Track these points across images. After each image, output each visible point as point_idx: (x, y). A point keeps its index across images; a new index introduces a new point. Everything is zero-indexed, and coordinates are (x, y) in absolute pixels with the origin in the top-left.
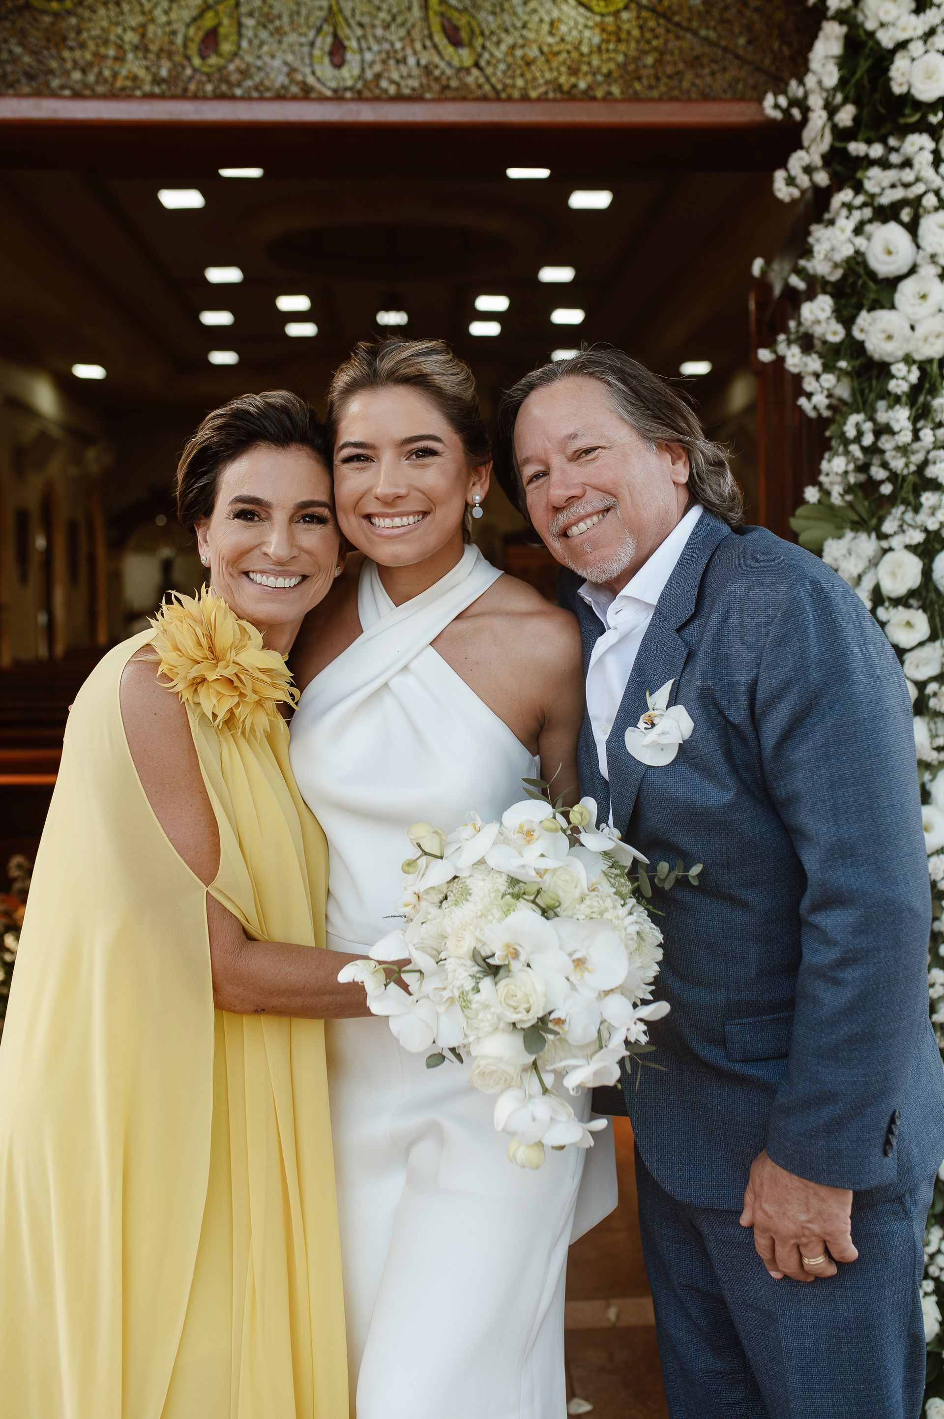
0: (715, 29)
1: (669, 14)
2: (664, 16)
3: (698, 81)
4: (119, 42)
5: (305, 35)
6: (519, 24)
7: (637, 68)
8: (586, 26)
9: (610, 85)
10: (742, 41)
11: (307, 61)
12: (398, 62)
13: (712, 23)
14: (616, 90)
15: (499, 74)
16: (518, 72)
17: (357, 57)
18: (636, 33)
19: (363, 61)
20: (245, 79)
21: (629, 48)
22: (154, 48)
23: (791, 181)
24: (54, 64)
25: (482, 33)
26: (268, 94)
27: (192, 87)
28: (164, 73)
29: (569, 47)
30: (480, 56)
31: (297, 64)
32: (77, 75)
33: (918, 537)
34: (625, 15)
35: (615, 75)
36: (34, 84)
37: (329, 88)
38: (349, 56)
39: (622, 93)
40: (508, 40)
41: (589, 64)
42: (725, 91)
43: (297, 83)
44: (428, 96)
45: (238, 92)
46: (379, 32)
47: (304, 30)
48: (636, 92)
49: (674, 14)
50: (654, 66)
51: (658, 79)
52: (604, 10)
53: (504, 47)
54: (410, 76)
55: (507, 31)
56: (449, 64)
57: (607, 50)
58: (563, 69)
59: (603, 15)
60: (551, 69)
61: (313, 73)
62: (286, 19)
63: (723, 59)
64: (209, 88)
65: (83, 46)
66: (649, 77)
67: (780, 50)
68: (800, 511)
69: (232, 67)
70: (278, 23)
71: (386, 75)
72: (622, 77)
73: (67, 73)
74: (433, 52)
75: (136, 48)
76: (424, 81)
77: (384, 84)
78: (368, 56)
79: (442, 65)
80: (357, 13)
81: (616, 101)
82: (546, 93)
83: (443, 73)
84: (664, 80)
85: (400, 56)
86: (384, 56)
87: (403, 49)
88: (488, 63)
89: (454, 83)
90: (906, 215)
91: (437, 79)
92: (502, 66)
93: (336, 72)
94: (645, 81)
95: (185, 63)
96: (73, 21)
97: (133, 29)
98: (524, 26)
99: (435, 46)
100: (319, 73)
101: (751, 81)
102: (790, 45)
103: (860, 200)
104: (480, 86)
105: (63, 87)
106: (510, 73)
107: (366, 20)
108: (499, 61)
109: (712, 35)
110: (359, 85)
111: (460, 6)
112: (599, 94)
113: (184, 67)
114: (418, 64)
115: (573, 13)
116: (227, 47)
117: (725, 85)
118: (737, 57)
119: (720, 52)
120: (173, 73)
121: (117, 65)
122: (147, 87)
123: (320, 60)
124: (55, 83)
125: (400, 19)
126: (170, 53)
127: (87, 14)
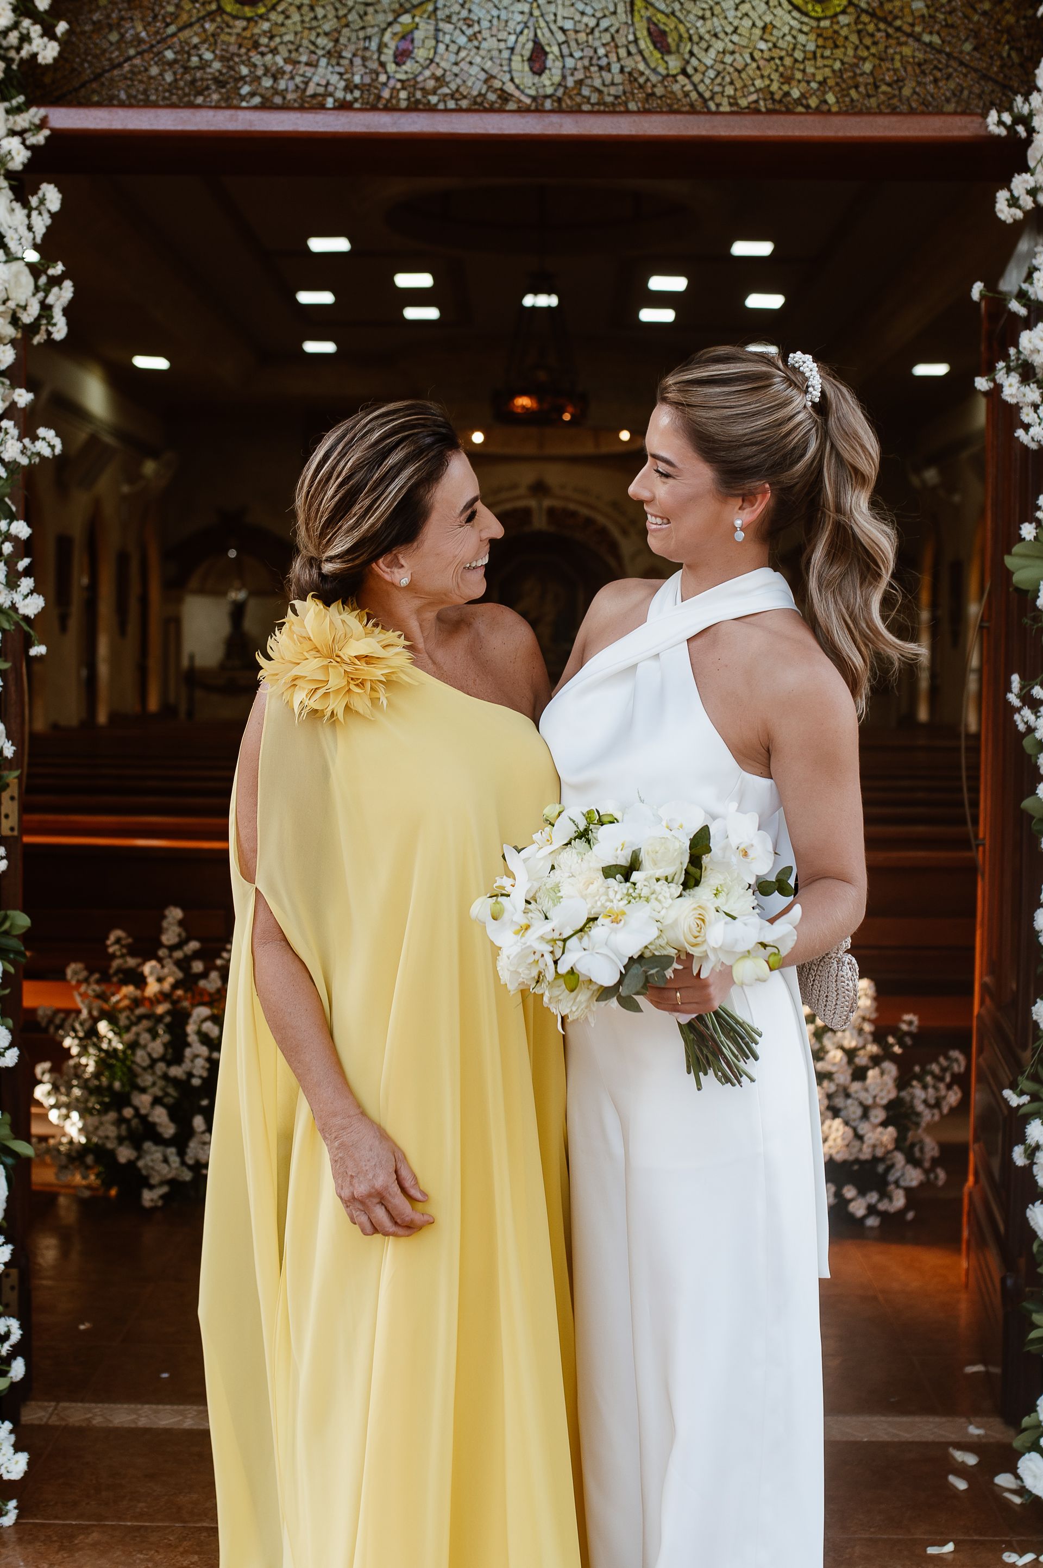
0: (938, 33)
1: (890, 19)
2: (884, 20)
3: (918, 89)
4: (312, 48)
5: (505, 41)
6: (729, 29)
7: (855, 75)
8: (801, 31)
9: (824, 93)
10: (968, 47)
11: (506, 68)
12: (601, 68)
13: (937, 27)
14: (831, 98)
15: (707, 81)
16: (728, 79)
17: (559, 64)
18: (854, 38)
19: (564, 67)
20: (440, 87)
21: (845, 54)
22: (347, 53)
23: (1014, 202)
24: (244, 71)
25: (690, 39)
26: (464, 104)
27: (386, 94)
28: (357, 79)
29: (783, 53)
30: (688, 62)
31: (494, 72)
32: (267, 82)
34: (843, 19)
35: (831, 82)
36: (224, 90)
37: (529, 96)
38: (549, 63)
39: (838, 102)
40: (719, 45)
41: (804, 71)
42: (948, 100)
43: (495, 90)
44: (632, 106)
45: (434, 99)
46: (582, 37)
47: (503, 35)
48: (852, 100)
49: (896, 18)
50: (872, 73)
51: (876, 87)
52: (820, 15)
53: (712, 53)
54: (613, 84)
55: (716, 35)
56: (654, 70)
57: (822, 57)
58: (775, 76)
59: (818, 19)
60: (762, 77)
61: (512, 80)
62: (485, 24)
63: (947, 66)
64: (403, 95)
65: (274, 51)
66: (866, 85)
67: (1009, 55)
68: (1016, 549)
69: (427, 73)
70: (476, 28)
71: (588, 81)
72: (837, 84)
73: (259, 79)
74: (639, 58)
75: (329, 53)
76: (628, 88)
77: (586, 91)
78: (570, 62)
79: (647, 72)
80: (559, 18)
81: (829, 112)
82: (756, 102)
83: (648, 80)
84: (884, 88)
85: (604, 62)
86: (586, 62)
87: (606, 56)
88: (696, 70)
89: (659, 91)
91: (641, 87)
92: (711, 73)
93: (536, 79)
94: (862, 89)
95: (380, 69)
96: (266, 26)
97: (326, 34)
98: (735, 30)
99: (641, 52)
100: (517, 81)
101: (976, 90)
102: (1020, 51)
104: (686, 95)
105: (252, 94)
106: (719, 80)
107: (568, 25)
108: (707, 68)
109: (936, 40)
110: (560, 93)
111: (668, 11)
112: (813, 102)
113: (377, 74)
114: (622, 70)
115: (787, 18)
116: (421, 54)
117: (948, 94)
118: (962, 63)
119: (943, 58)
120: (367, 80)
121: (309, 71)
122: (340, 94)
123: (520, 66)
124: (245, 90)
125: (604, 24)
126: (364, 59)
127: (280, 19)
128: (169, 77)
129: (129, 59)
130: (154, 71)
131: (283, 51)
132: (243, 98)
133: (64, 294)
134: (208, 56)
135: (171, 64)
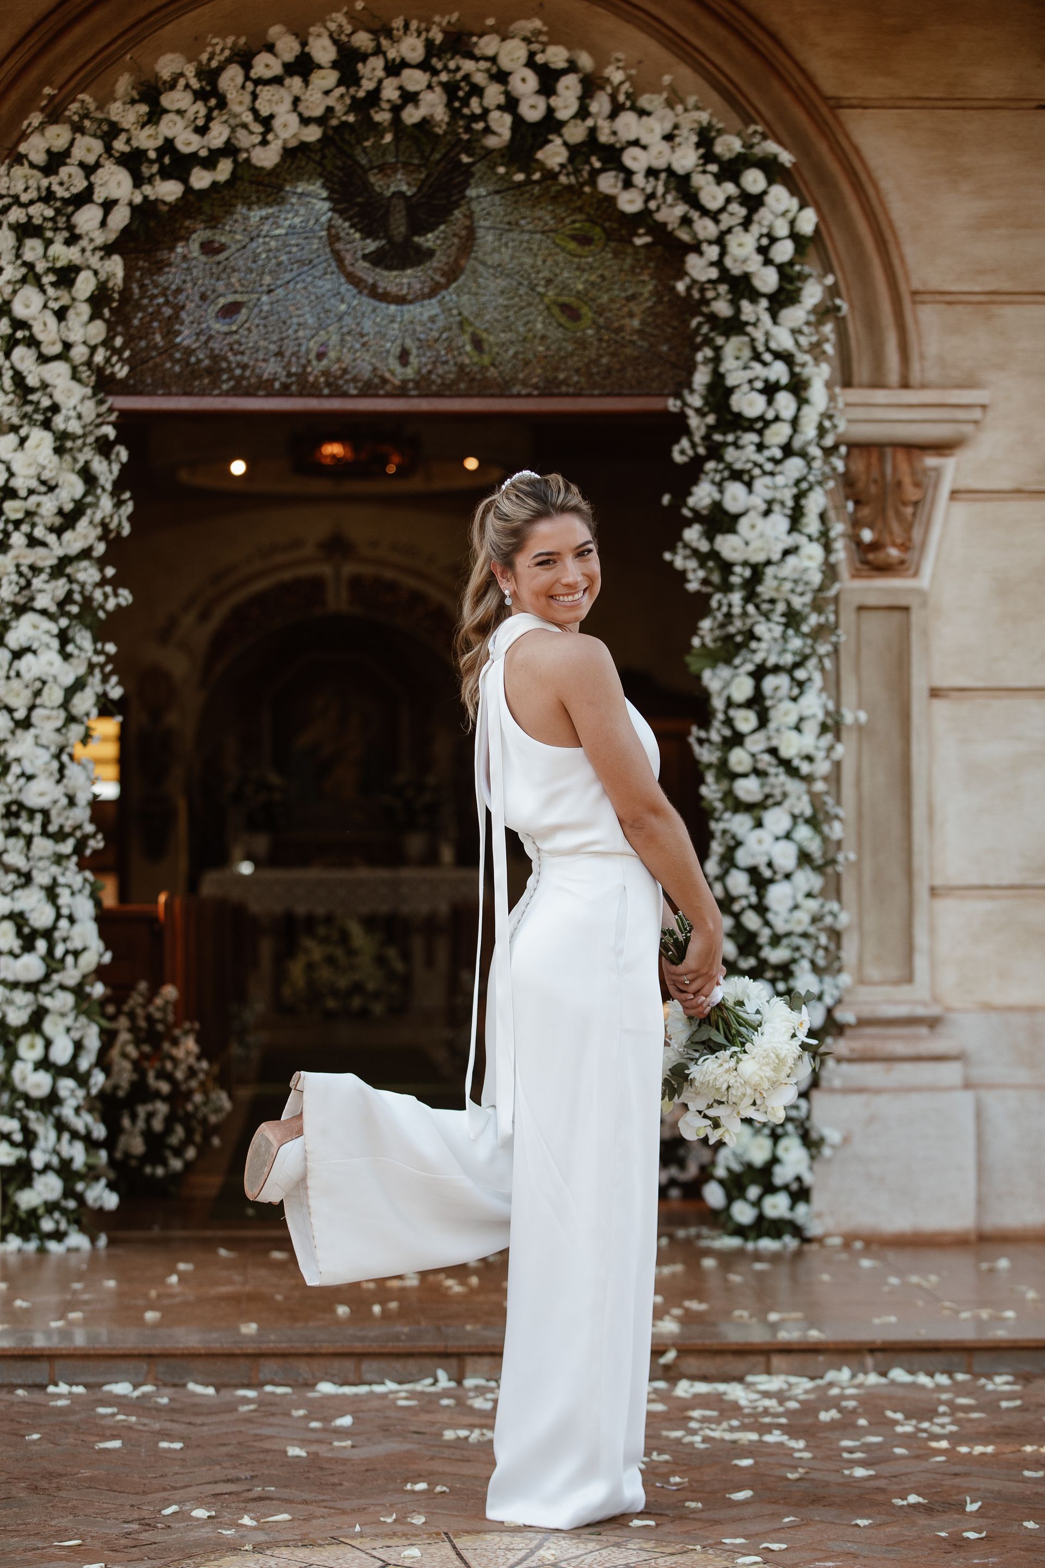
0: (648, 340)
2: (613, 333)
3: (635, 375)
4: (266, 351)
5: (385, 346)
6: (520, 340)
8: (564, 340)
9: (578, 378)
10: (665, 348)
11: (385, 363)
12: (443, 363)
13: (647, 337)
14: (582, 380)
15: (507, 372)
16: (520, 370)
17: (417, 360)
18: (597, 343)
19: (420, 362)
20: (345, 375)
21: (592, 353)
22: (288, 354)
23: (682, 452)
24: (224, 365)
25: (497, 346)
26: (360, 385)
27: (311, 379)
28: (294, 370)
29: (553, 353)
30: (496, 359)
31: (378, 365)
32: (238, 372)
33: (750, 667)
34: (590, 332)
35: (582, 371)
36: (211, 377)
37: (400, 382)
38: (411, 360)
39: (587, 383)
40: (514, 348)
41: (566, 363)
43: (379, 379)
44: (462, 389)
45: (341, 382)
46: (431, 344)
47: (383, 343)
50: (606, 365)
51: (609, 375)
52: (576, 329)
53: (510, 354)
54: (450, 373)
55: (512, 343)
56: (475, 364)
57: (578, 355)
58: (549, 367)
59: (575, 332)
60: (541, 367)
61: (389, 370)
62: (372, 338)
64: (322, 379)
65: (243, 354)
66: (603, 373)
69: (337, 366)
70: (367, 340)
71: (436, 371)
72: (586, 372)
73: (232, 370)
74: (466, 358)
75: (276, 354)
76: (460, 376)
77: (433, 377)
78: (424, 360)
79: (471, 365)
80: (417, 332)
82: (537, 382)
83: (472, 370)
85: (445, 359)
86: (434, 359)
87: (446, 355)
88: (501, 363)
89: (479, 376)
90: (746, 477)
91: (468, 374)
92: (510, 366)
93: (404, 369)
95: (308, 365)
96: (237, 338)
97: (275, 343)
98: (524, 339)
99: (467, 353)
100: (392, 371)
103: (721, 466)
104: (496, 381)
106: (514, 371)
107: (422, 336)
108: (507, 363)
109: (646, 344)
110: (418, 380)
111: (483, 328)
113: (306, 367)
114: (456, 364)
115: (556, 332)
116: (332, 355)
118: (660, 359)
119: (649, 356)
120: (300, 370)
121: (263, 365)
122: (283, 379)
123: (394, 364)
124: (225, 377)
125: (445, 335)
126: (298, 358)
127: (246, 333)
128: (177, 369)
129: (152, 358)
130: (168, 365)
131: (248, 352)
132: (223, 382)
133: (129, 508)
134: (201, 356)
135: (178, 361)
